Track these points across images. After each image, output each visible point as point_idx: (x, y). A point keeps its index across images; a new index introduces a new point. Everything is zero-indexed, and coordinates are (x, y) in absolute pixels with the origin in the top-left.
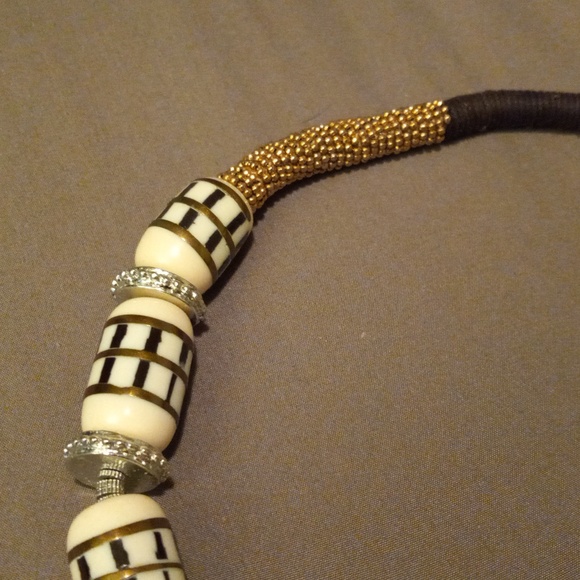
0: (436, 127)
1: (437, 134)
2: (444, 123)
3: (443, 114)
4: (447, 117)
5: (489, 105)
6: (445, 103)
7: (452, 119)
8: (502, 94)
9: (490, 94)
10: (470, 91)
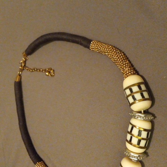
0: (40, 164)
1: (41, 163)
2: (39, 163)
3: (37, 164)
4: (37, 163)
5: (32, 156)
6: (35, 165)
7: (37, 162)
8: (30, 155)
9: (31, 157)
10: (32, 162)
